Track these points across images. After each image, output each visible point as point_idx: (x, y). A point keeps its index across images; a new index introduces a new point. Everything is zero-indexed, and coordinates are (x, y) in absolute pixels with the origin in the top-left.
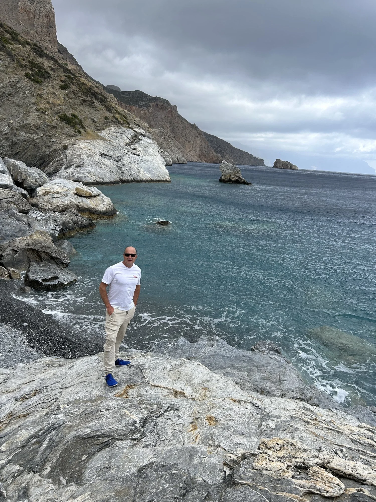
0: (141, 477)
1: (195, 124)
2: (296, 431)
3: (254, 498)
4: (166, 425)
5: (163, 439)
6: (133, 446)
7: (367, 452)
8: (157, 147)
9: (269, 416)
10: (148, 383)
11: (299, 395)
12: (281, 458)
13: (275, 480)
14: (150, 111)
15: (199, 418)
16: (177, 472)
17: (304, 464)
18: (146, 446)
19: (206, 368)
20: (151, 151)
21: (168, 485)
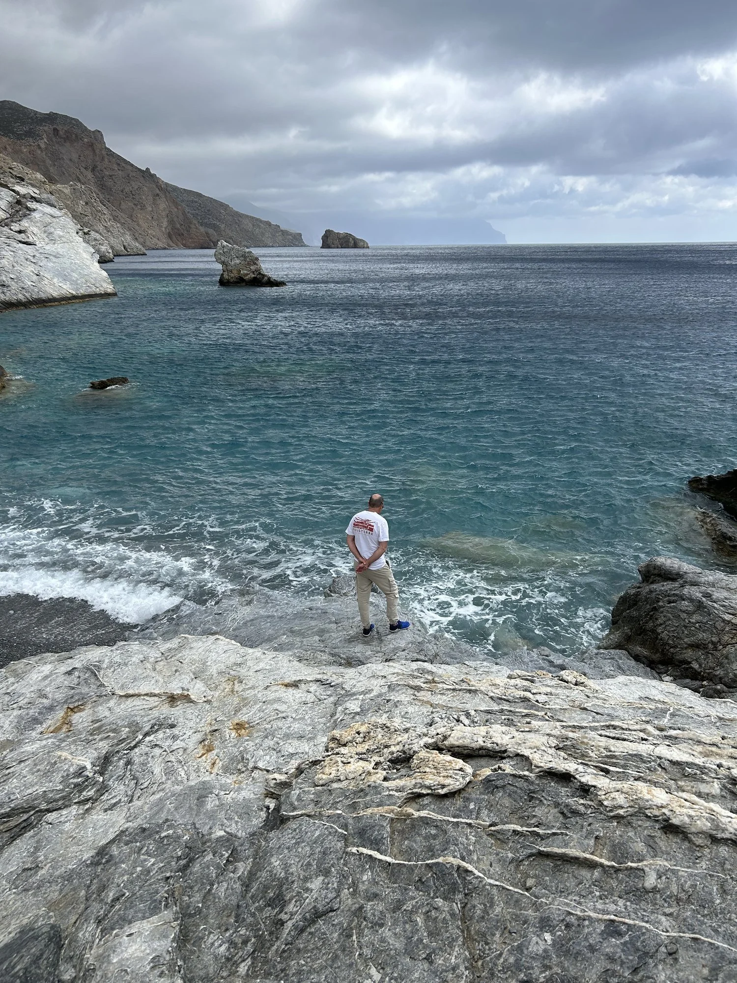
0: (100, 864)
1: (147, 169)
2: (397, 706)
3: (317, 833)
4: (149, 759)
5: (145, 785)
6: (84, 814)
7: (517, 710)
8: (72, 223)
9: (350, 695)
10: (113, 694)
11: (415, 655)
12: (365, 754)
13: (355, 793)
14: (43, 146)
15: (216, 730)
16: (171, 832)
17: (404, 753)
18: (112, 807)
19: (233, 642)
20: (61, 234)
21: (153, 860)
